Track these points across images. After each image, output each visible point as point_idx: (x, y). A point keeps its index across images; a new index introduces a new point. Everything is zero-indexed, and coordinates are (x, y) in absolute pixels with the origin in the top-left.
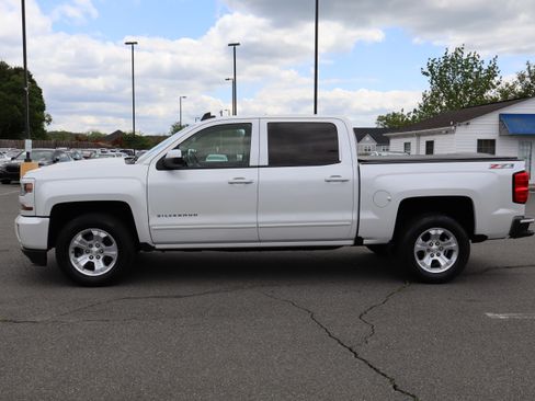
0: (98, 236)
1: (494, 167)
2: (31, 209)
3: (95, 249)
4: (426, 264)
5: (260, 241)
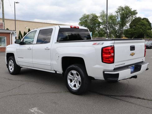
1: (94, 44)
4: (71, 85)
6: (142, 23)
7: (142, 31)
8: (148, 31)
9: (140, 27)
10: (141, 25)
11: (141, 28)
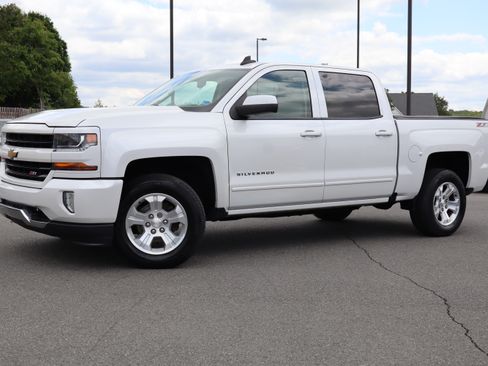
0: (156, 203)
1: (479, 125)
2: (95, 168)
3: (157, 220)
5: (323, 201)
6: (30, 30)
7: (28, 72)
8: (54, 74)
9: (16, 49)
10: (24, 41)
11: (22, 57)
